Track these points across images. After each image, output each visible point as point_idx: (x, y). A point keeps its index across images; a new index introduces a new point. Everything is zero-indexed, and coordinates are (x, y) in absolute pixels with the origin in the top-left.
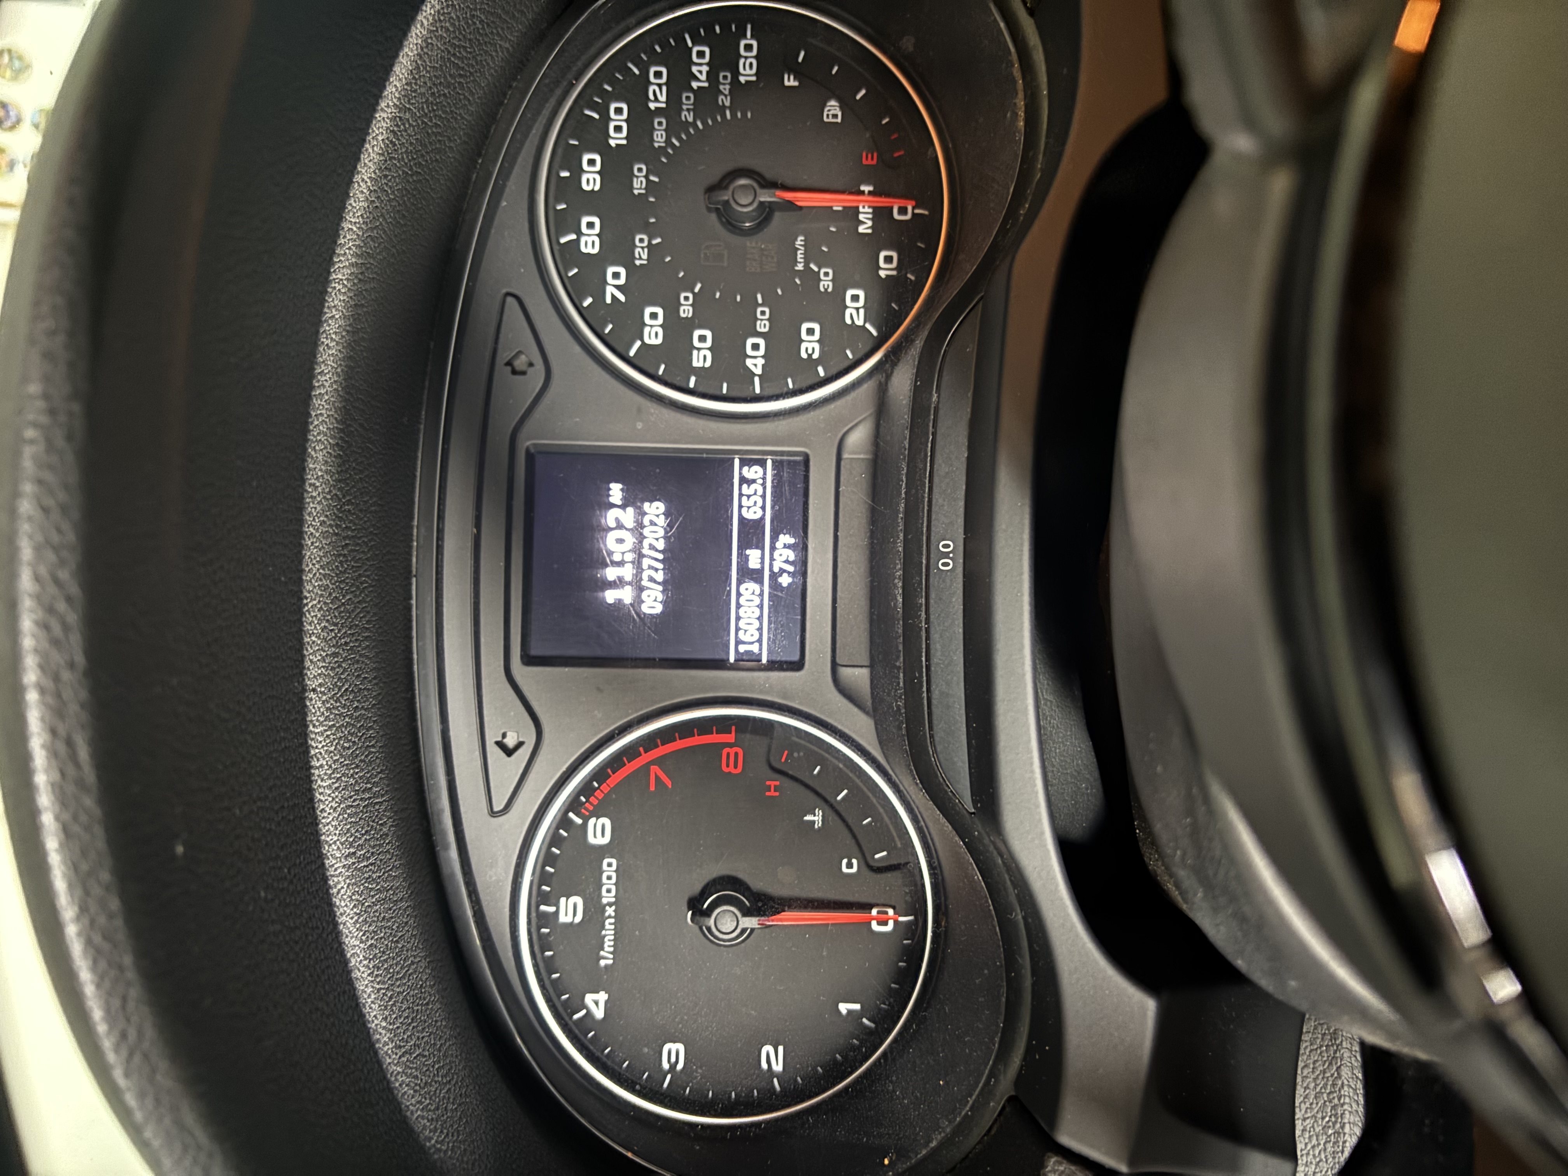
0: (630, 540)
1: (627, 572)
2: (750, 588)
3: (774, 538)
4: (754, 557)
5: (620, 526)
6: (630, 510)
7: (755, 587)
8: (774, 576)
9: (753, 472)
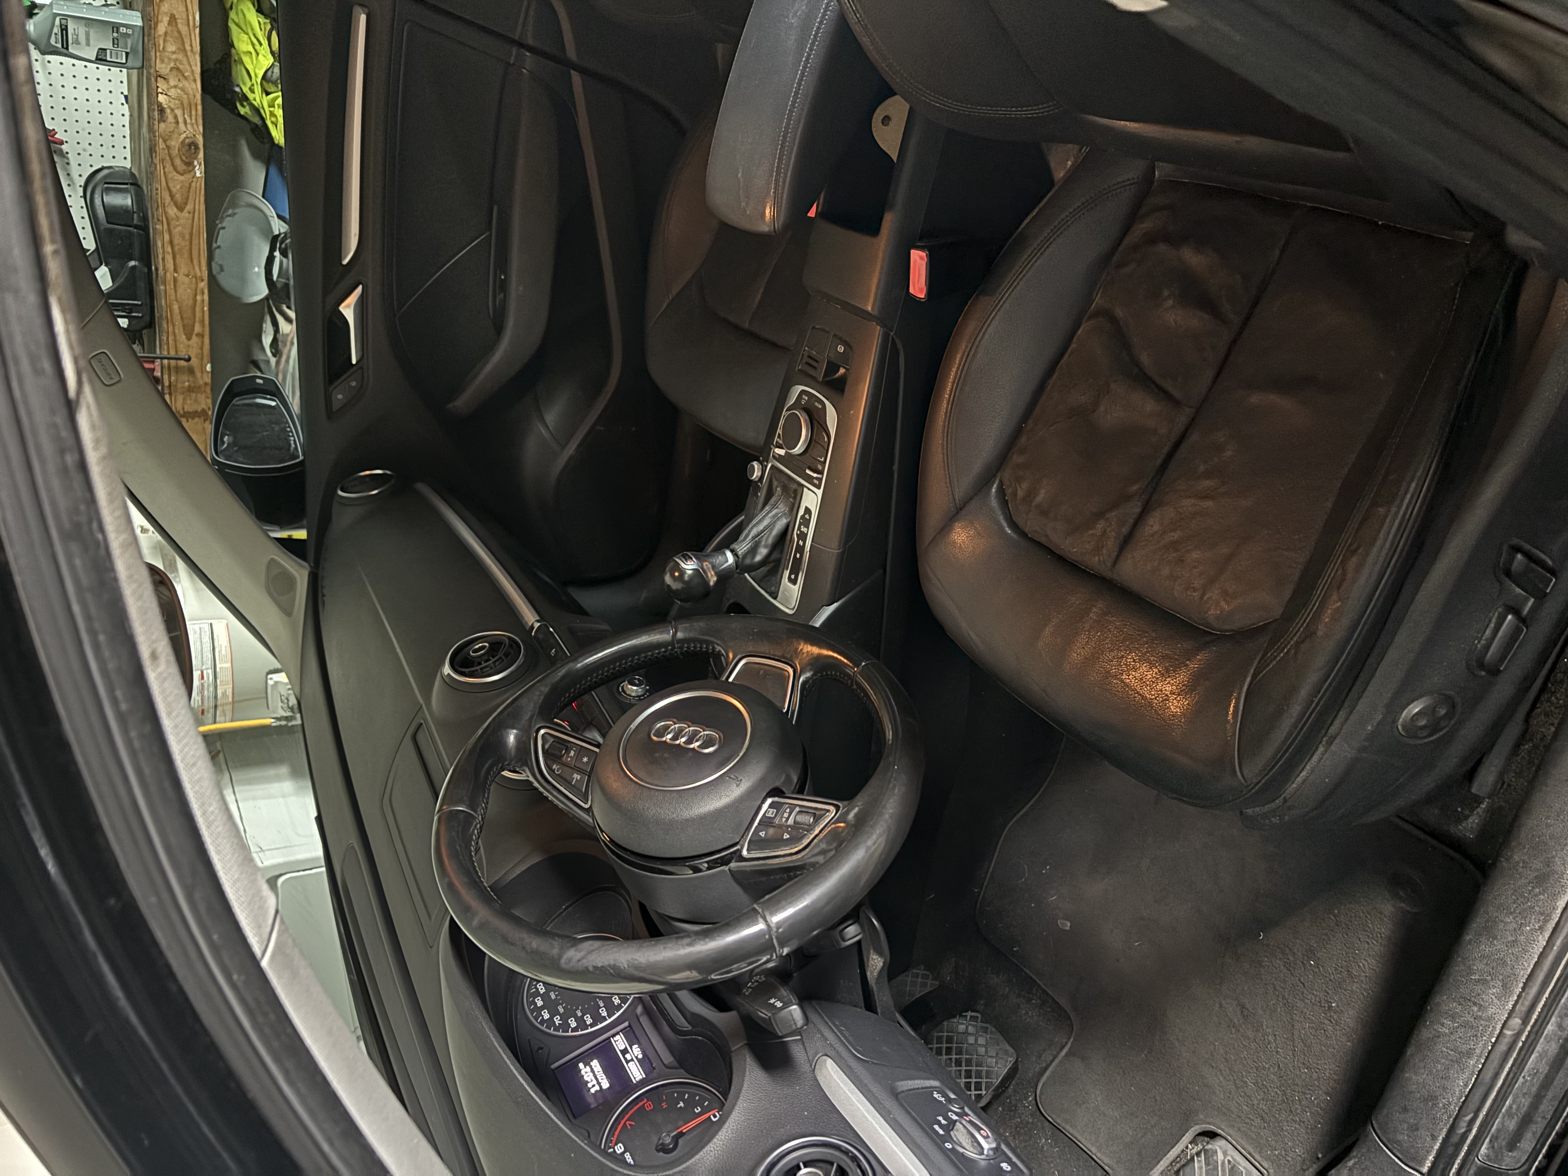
0: (591, 1074)
1: (595, 1082)
2: (631, 1064)
3: (631, 1048)
4: (628, 1056)
5: (586, 1073)
6: (588, 1067)
7: (632, 1062)
8: (636, 1057)
9: (617, 1037)
